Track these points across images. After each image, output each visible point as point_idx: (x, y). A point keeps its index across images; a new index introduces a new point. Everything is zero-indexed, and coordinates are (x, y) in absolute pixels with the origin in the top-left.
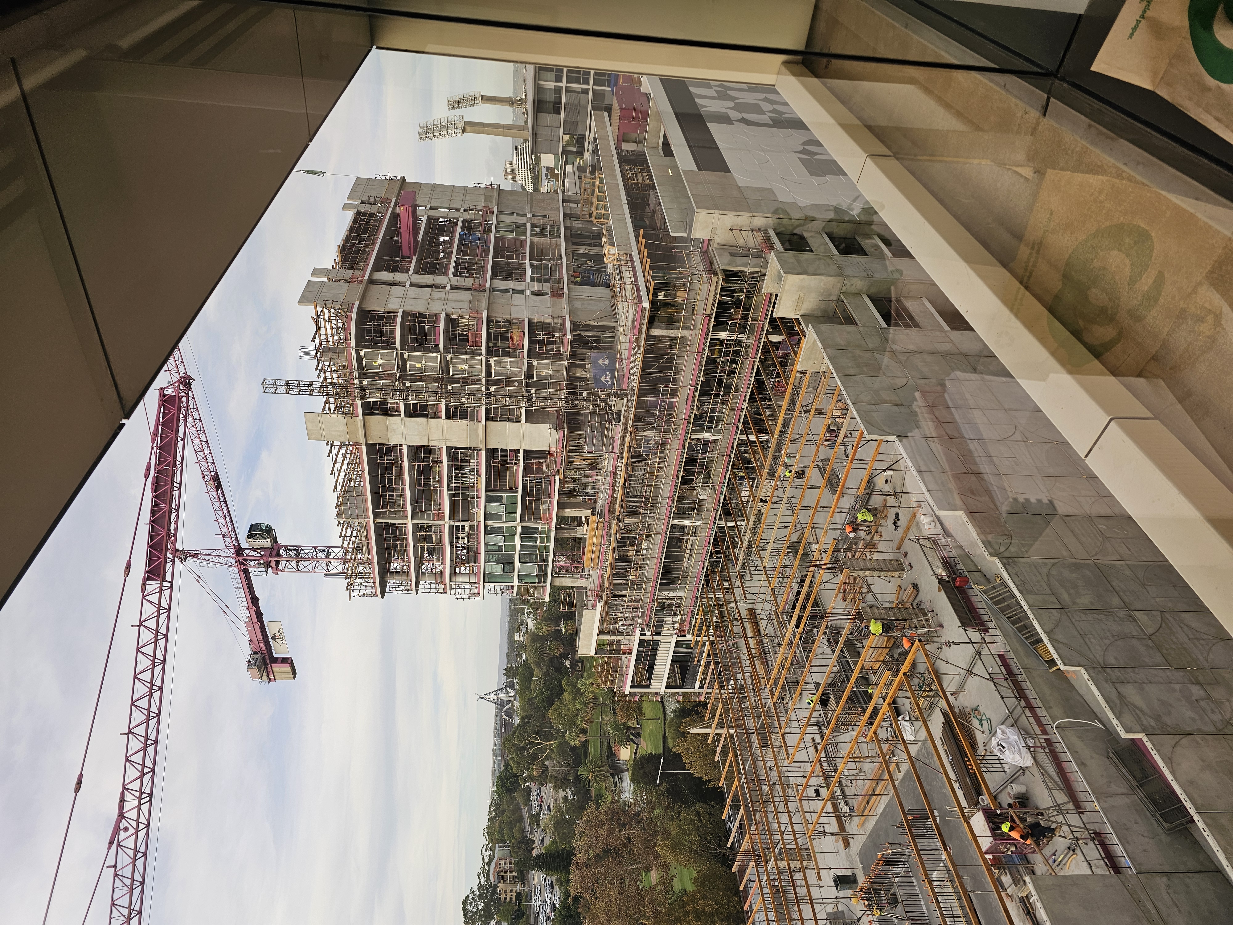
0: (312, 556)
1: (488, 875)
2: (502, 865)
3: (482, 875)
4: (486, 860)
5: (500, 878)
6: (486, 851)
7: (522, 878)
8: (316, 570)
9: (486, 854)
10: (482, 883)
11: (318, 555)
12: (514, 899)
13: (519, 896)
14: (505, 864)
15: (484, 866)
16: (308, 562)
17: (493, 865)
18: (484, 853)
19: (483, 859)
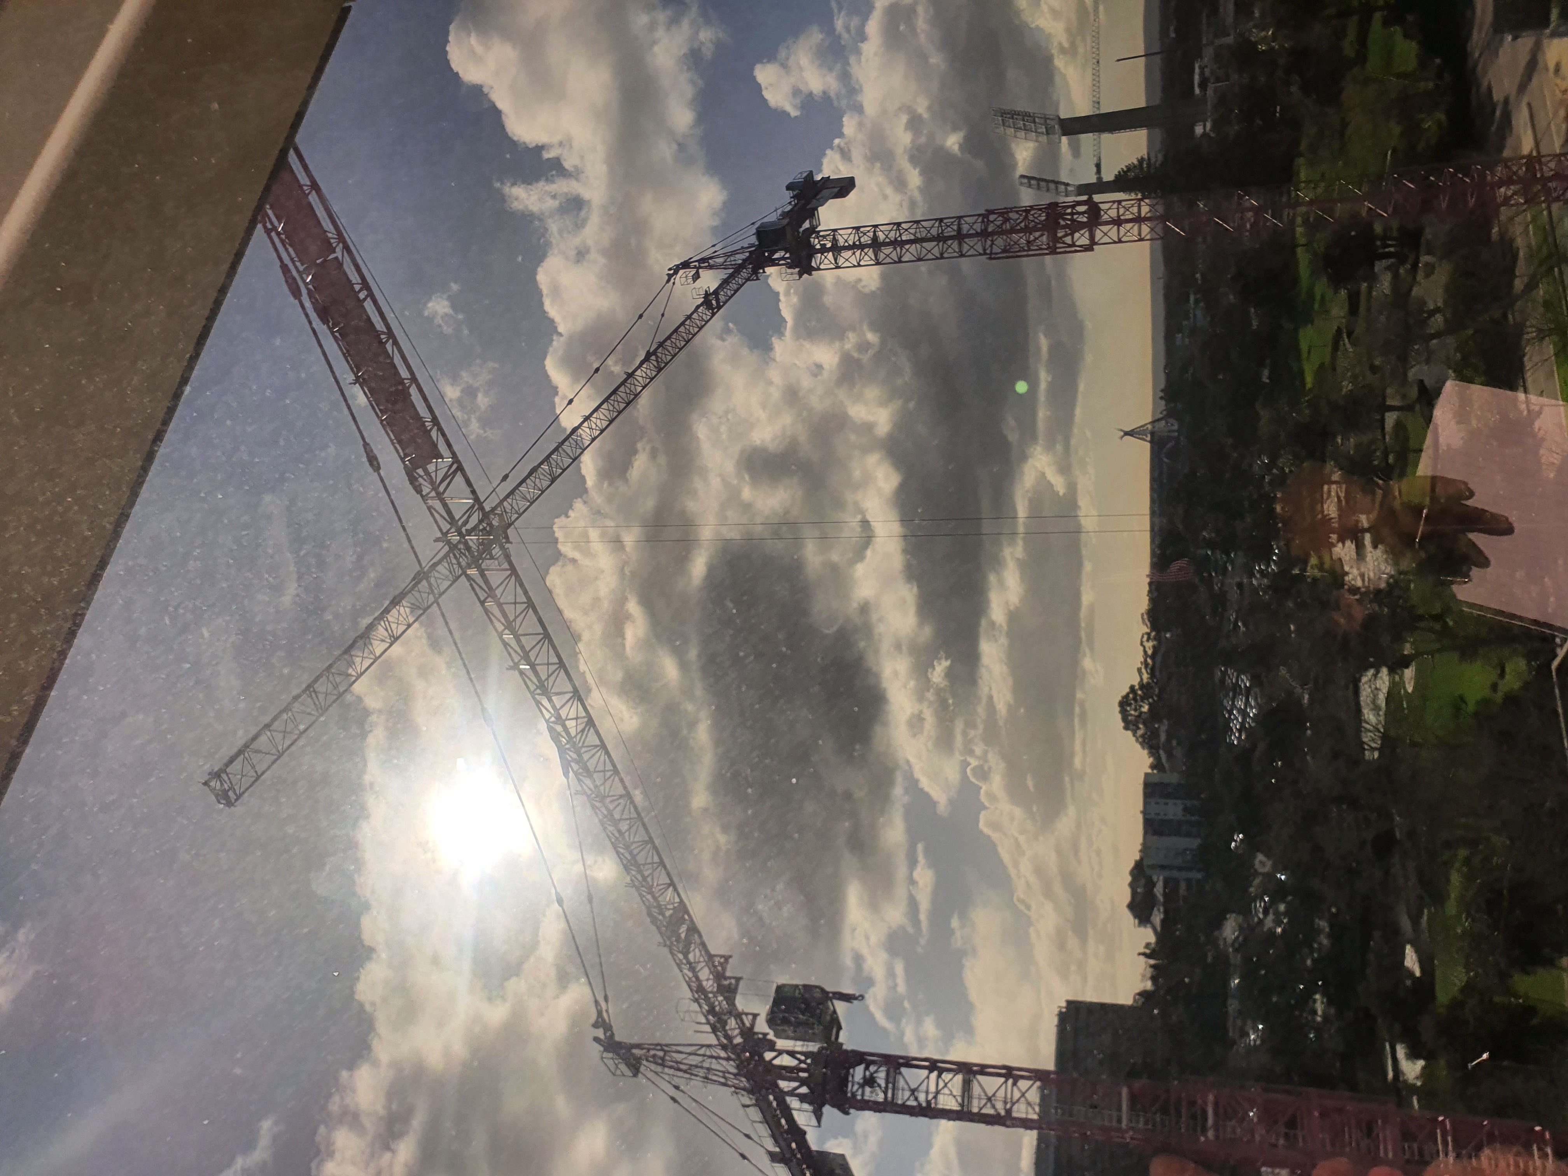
0: (854, 243)
1: (1153, 670)
2: (1173, 659)
3: (1143, 670)
4: (1150, 652)
6: (1148, 640)
8: (862, 263)
9: (1149, 645)
10: (1145, 681)
11: (862, 240)
15: (1146, 660)
16: (850, 253)
17: (1158, 658)
18: (1146, 644)
19: (1145, 652)
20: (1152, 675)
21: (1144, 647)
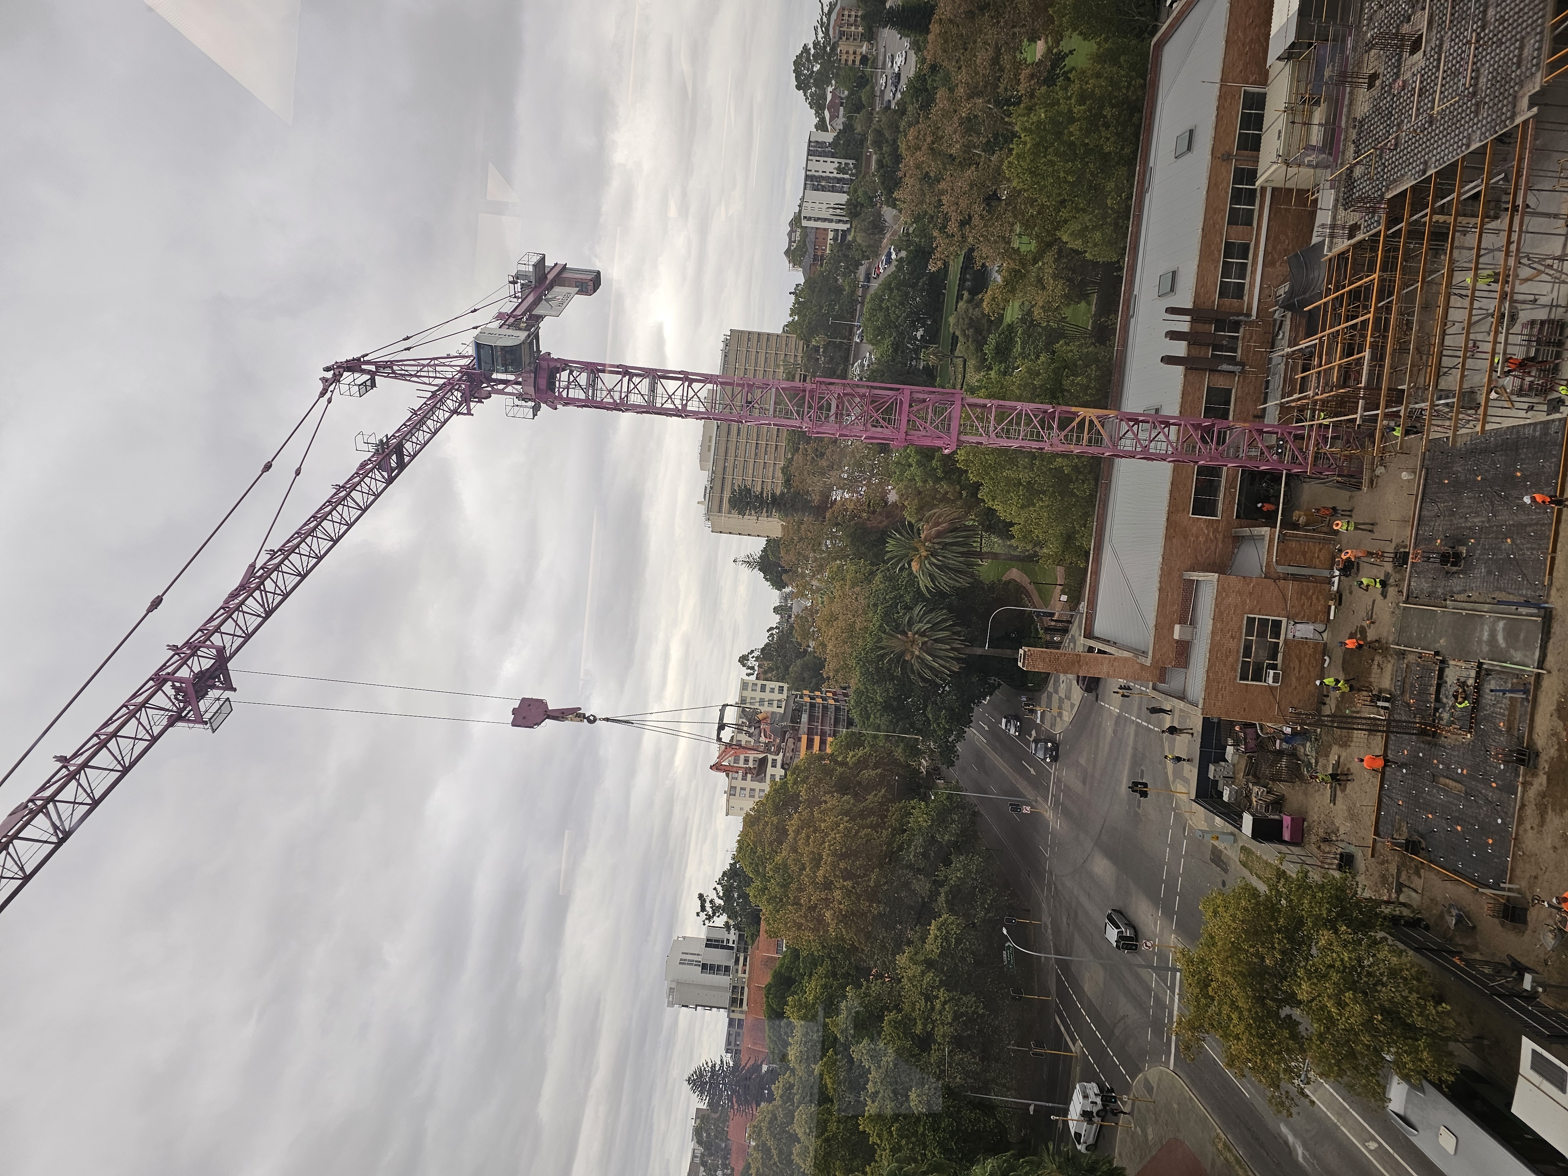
1: (827, 30)
2: (846, 17)
3: (819, 28)
4: (826, 9)
5: (842, 34)
7: (870, 36)
10: (819, 39)
12: (857, 62)
13: (864, 60)
14: (849, 16)
15: (822, 18)
17: (834, 16)
19: (822, 9)
20: (826, 33)
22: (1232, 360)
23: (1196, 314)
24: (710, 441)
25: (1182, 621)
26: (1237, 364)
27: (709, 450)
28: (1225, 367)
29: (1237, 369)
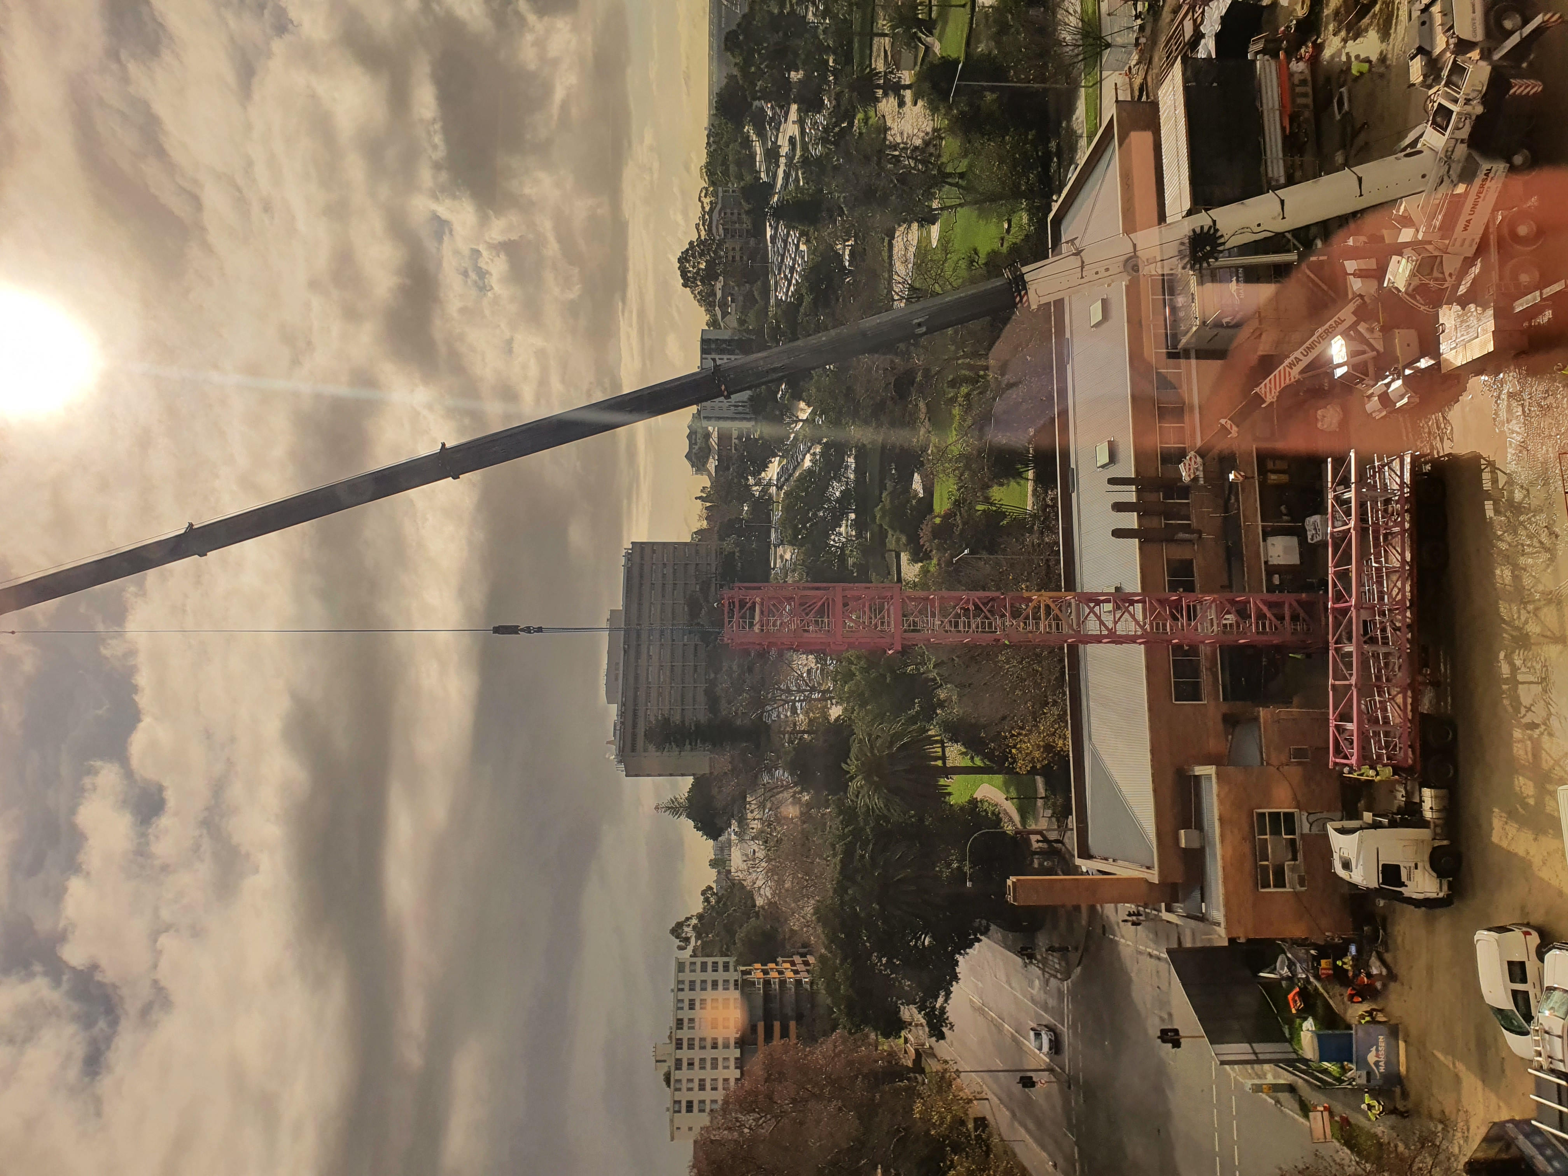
1: (710, 227)
2: (729, 215)
3: (701, 227)
4: (707, 209)
5: (726, 231)
6: (705, 197)
9: (706, 201)
10: (703, 238)
14: (732, 214)
15: (704, 216)
17: (715, 215)
18: (703, 199)
19: (703, 208)
20: (709, 231)
21: (702, 203)
22: (1187, 528)
23: (1141, 482)
24: (617, 669)
25: (1187, 826)
26: (1193, 532)
27: (617, 679)
28: (1181, 535)
29: (1195, 536)
